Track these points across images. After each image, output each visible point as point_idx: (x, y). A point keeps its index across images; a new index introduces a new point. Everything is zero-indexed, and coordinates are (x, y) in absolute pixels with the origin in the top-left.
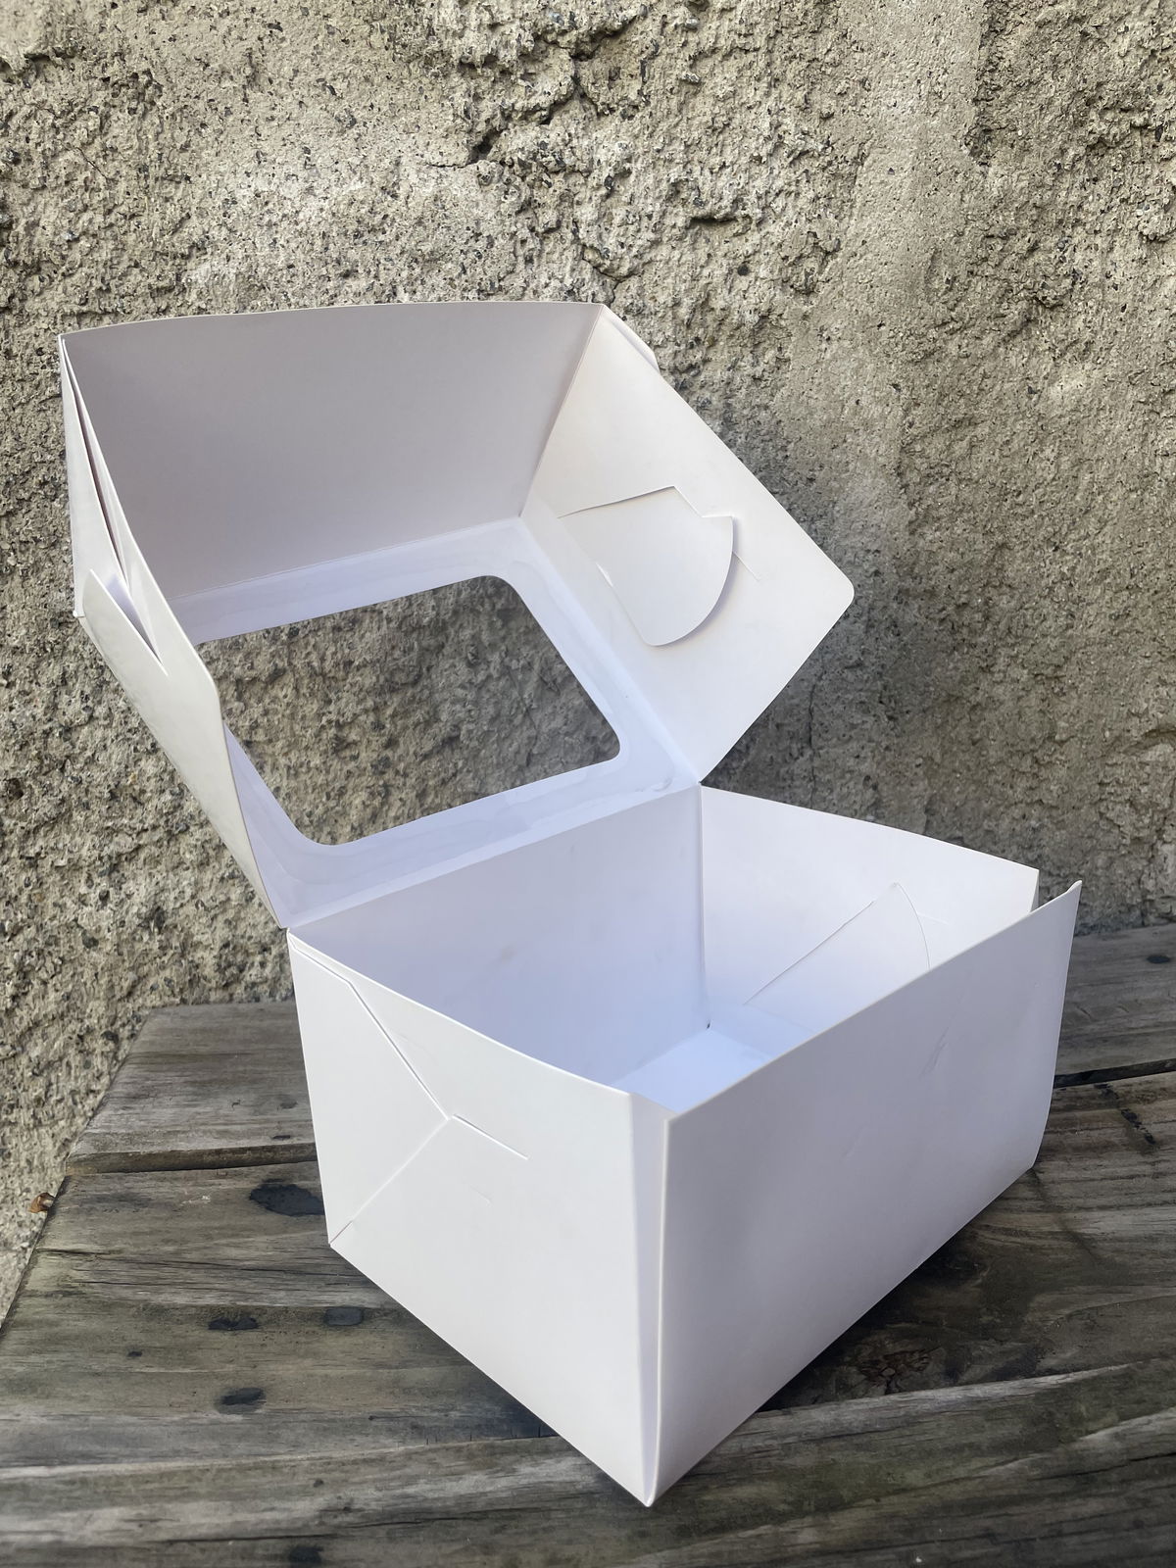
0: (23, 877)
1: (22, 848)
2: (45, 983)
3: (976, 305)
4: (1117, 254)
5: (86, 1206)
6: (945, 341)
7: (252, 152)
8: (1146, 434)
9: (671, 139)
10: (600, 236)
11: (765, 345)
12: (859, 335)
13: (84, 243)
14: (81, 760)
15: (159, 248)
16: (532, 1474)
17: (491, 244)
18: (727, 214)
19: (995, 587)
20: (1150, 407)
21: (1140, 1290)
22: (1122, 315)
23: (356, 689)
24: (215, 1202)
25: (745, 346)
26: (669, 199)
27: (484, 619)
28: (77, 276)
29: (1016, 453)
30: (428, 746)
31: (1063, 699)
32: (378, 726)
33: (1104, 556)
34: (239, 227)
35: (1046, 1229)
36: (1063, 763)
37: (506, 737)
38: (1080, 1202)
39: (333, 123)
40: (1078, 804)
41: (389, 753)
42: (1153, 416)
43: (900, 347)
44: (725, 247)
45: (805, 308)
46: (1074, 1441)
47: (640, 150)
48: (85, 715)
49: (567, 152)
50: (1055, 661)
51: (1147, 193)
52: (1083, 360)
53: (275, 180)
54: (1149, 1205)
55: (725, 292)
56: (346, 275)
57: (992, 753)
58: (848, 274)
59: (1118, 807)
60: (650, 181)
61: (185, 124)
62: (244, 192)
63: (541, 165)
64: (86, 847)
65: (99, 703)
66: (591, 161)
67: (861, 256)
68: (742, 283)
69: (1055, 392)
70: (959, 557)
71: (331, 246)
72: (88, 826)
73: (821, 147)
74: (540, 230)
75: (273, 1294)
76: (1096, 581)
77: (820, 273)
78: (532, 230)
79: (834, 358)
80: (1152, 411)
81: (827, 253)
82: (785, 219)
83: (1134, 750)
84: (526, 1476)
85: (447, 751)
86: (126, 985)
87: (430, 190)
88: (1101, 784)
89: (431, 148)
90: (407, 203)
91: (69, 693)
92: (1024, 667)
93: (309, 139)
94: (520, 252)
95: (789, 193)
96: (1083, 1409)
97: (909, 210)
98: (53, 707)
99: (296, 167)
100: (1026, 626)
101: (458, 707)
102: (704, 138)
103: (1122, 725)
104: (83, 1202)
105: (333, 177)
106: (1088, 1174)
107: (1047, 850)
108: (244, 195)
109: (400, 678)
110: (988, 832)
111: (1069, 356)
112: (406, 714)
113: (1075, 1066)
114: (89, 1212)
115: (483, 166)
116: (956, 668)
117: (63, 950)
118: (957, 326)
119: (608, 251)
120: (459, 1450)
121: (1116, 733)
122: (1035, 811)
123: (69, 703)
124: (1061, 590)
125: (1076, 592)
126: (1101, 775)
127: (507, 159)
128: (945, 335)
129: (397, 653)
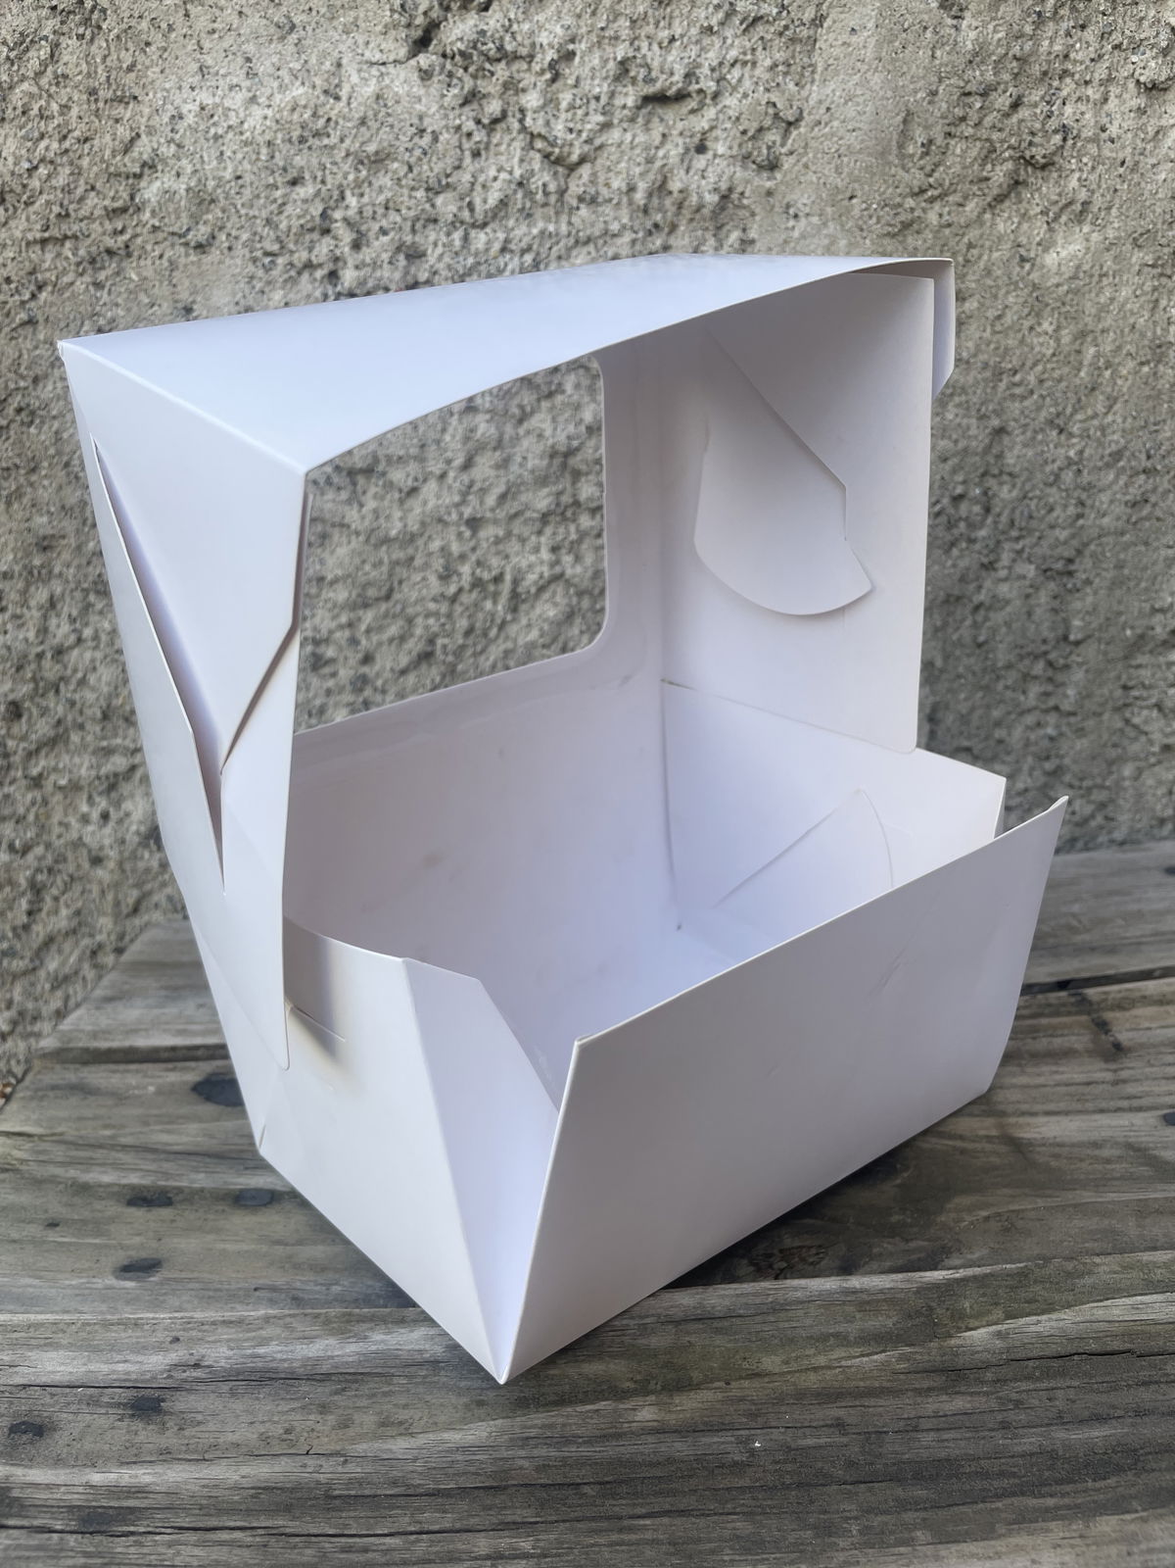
0: (29, 796)
1: (25, 769)
2: (56, 899)
3: (957, 169)
4: (1112, 104)
5: (40, 1094)
6: (924, 210)
7: (195, 66)
8: (1157, 301)
9: (616, 16)
10: (548, 123)
11: (728, 227)
12: (829, 210)
13: (43, 171)
14: (74, 681)
15: (112, 169)
16: (382, 1341)
17: (435, 139)
18: (679, 90)
19: (994, 476)
20: (1159, 270)
21: (1070, 1195)
22: (1121, 170)
23: (329, 605)
24: (159, 1092)
25: (707, 229)
26: (617, 79)
27: (452, 530)
28: (38, 204)
29: (1009, 328)
30: (404, 661)
31: (1077, 595)
32: (354, 641)
33: (1115, 437)
34: (187, 142)
35: (982, 1133)
36: (1080, 665)
37: (483, 651)
38: (1025, 1107)
39: (272, 29)
40: (1099, 710)
41: (365, 669)
42: (1164, 280)
43: (874, 220)
44: (680, 125)
45: (768, 184)
46: (951, 1336)
47: (584, 30)
48: (73, 638)
49: (508, 38)
50: (1066, 554)
51: (1142, 36)
52: (1080, 222)
53: (219, 92)
54: (1102, 1111)
55: (682, 172)
56: (294, 182)
57: (1000, 656)
58: (813, 144)
59: (1145, 712)
60: (596, 62)
61: (130, 45)
62: (189, 106)
63: (482, 53)
64: (83, 767)
65: (87, 624)
66: (533, 45)
67: (826, 124)
68: (700, 162)
69: (1051, 259)
70: (952, 445)
71: (277, 154)
72: (84, 746)
73: (775, 11)
74: (486, 121)
75: (193, 1176)
76: (1108, 466)
77: (783, 145)
78: (478, 122)
79: (803, 236)
80: (1162, 275)
81: (790, 124)
82: (741, 90)
83: (1160, 649)
84: (376, 1343)
85: (424, 667)
86: (131, 901)
87: (371, 89)
88: (1125, 688)
89: (371, 46)
90: (349, 104)
91: (58, 615)
92: (1031, 562)
93: (250, 48)
94: (466, 145)
95: (745, 63)
96: (967, 1305)
97: (876, 70)
98: (43, 631)
99: (238, 77)
100: (1031, 517)
101: (431, 621)
102: (650, 12)
103: (1145, 622)
104: (37, 1090)
105: (276, 84)
106: (1041, 1080)
107: (1067, 761)
108: (190, 109)
109: (372, 592)
110: (1000, 742)
111: (1064, 218)
112: (381, 629)
113: (1052, 974)
114: (42, 1098)
115: (424, 60)
116: (954, 566)
117: (71, 868)
118: (936, 193)
119: (556, 138)
120: (317, 1316)
121: (1139, 631)
122: (1052, 718)
123: (58, 626)
124: (1068, 477)
125: (1086, 478)
126: (1124, 677)
127: (448, 51)
128: (923, 204)
129: (367, 567)
